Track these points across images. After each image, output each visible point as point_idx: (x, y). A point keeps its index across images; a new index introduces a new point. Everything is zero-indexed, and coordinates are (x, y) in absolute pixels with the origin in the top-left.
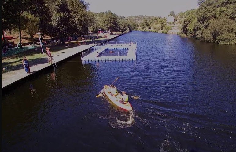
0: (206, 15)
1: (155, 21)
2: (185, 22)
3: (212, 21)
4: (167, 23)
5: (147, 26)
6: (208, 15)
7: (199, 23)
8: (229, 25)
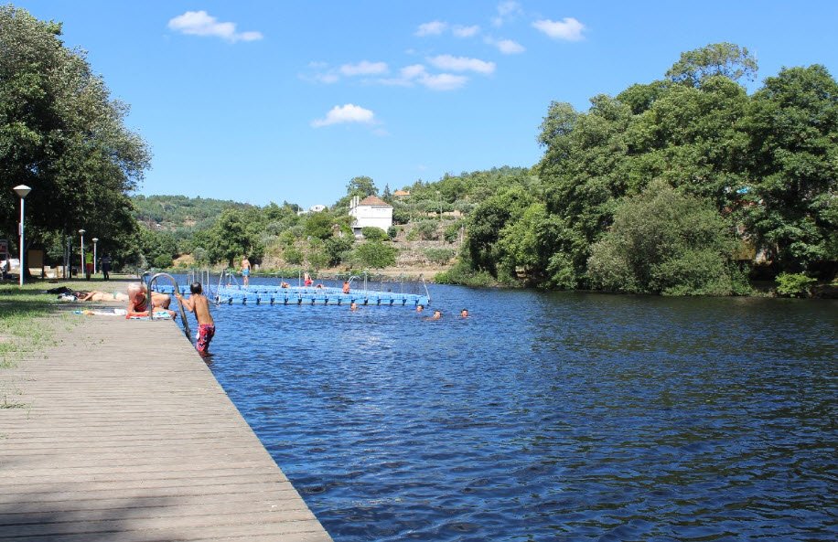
0: (580, 182)
1: (276, 223)
2: (482, 215)
3: (614, 206)
4: (359, 235)
5: (241, 249)
6: (593, 183)
7: (555, 219)
8: (692, 218)
